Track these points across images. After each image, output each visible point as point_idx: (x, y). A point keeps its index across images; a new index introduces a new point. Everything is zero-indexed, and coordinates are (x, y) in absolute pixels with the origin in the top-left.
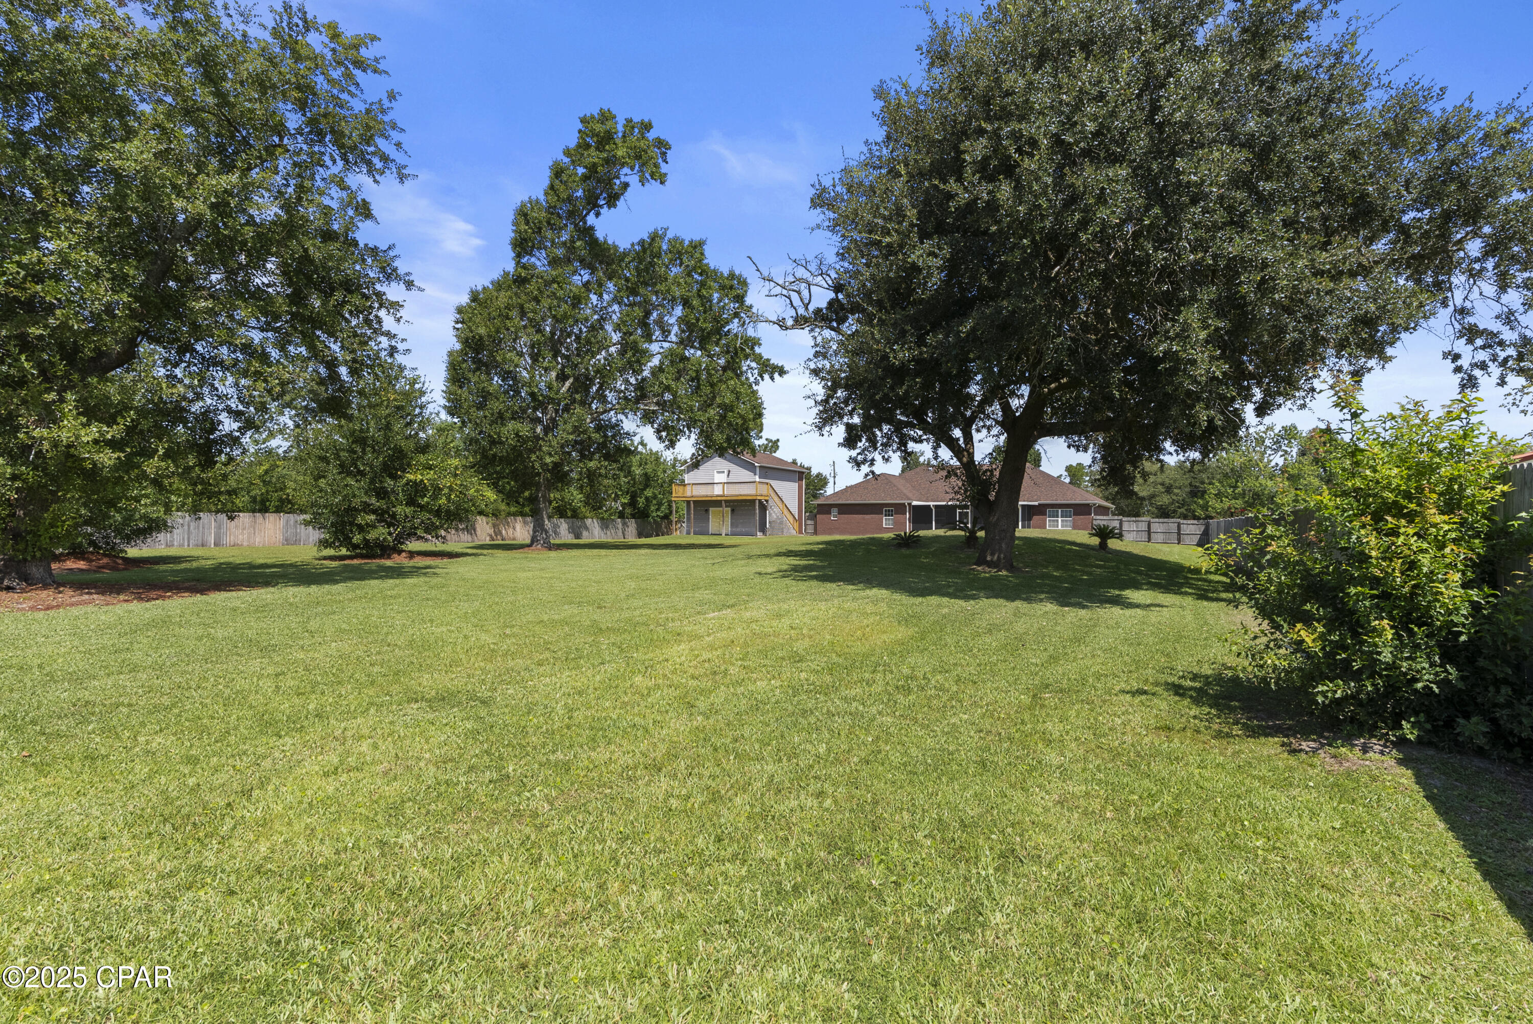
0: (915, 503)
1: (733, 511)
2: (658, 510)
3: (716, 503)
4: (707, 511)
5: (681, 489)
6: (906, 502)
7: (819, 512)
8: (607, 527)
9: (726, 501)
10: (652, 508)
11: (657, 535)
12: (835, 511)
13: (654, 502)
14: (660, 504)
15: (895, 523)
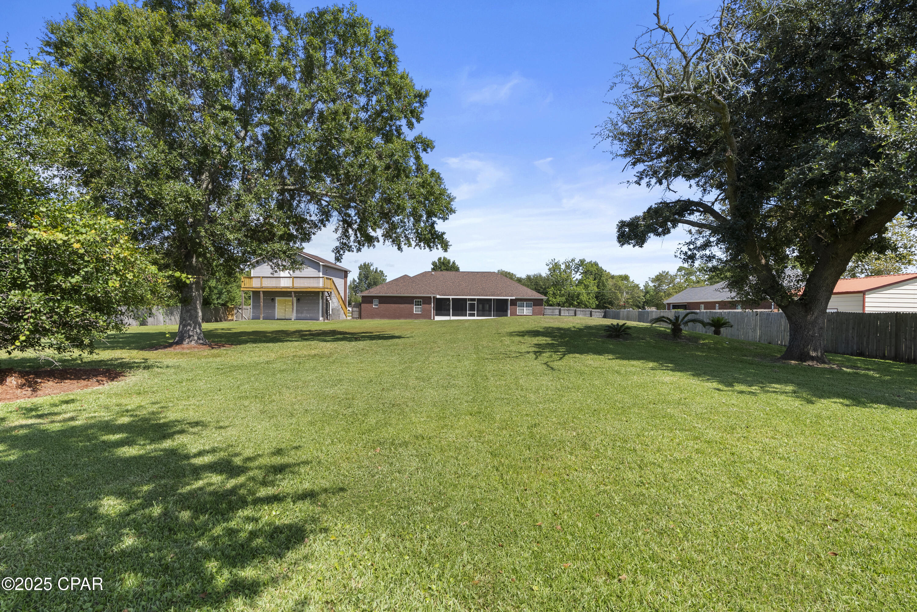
0: (438, 297)
1: (298, 300)
2: (218, 298)
3: (285, 293)
4: (273, 300)
5: (247, 280)
6: (432, 296)
7: (363, 302)
8: (172, 313)
9: (295, 292)
10: (214, 297)
11: (216, 321)
12: (376, 301)
13: (216, 291)
14: (220, 293)
15: (423, 310)
